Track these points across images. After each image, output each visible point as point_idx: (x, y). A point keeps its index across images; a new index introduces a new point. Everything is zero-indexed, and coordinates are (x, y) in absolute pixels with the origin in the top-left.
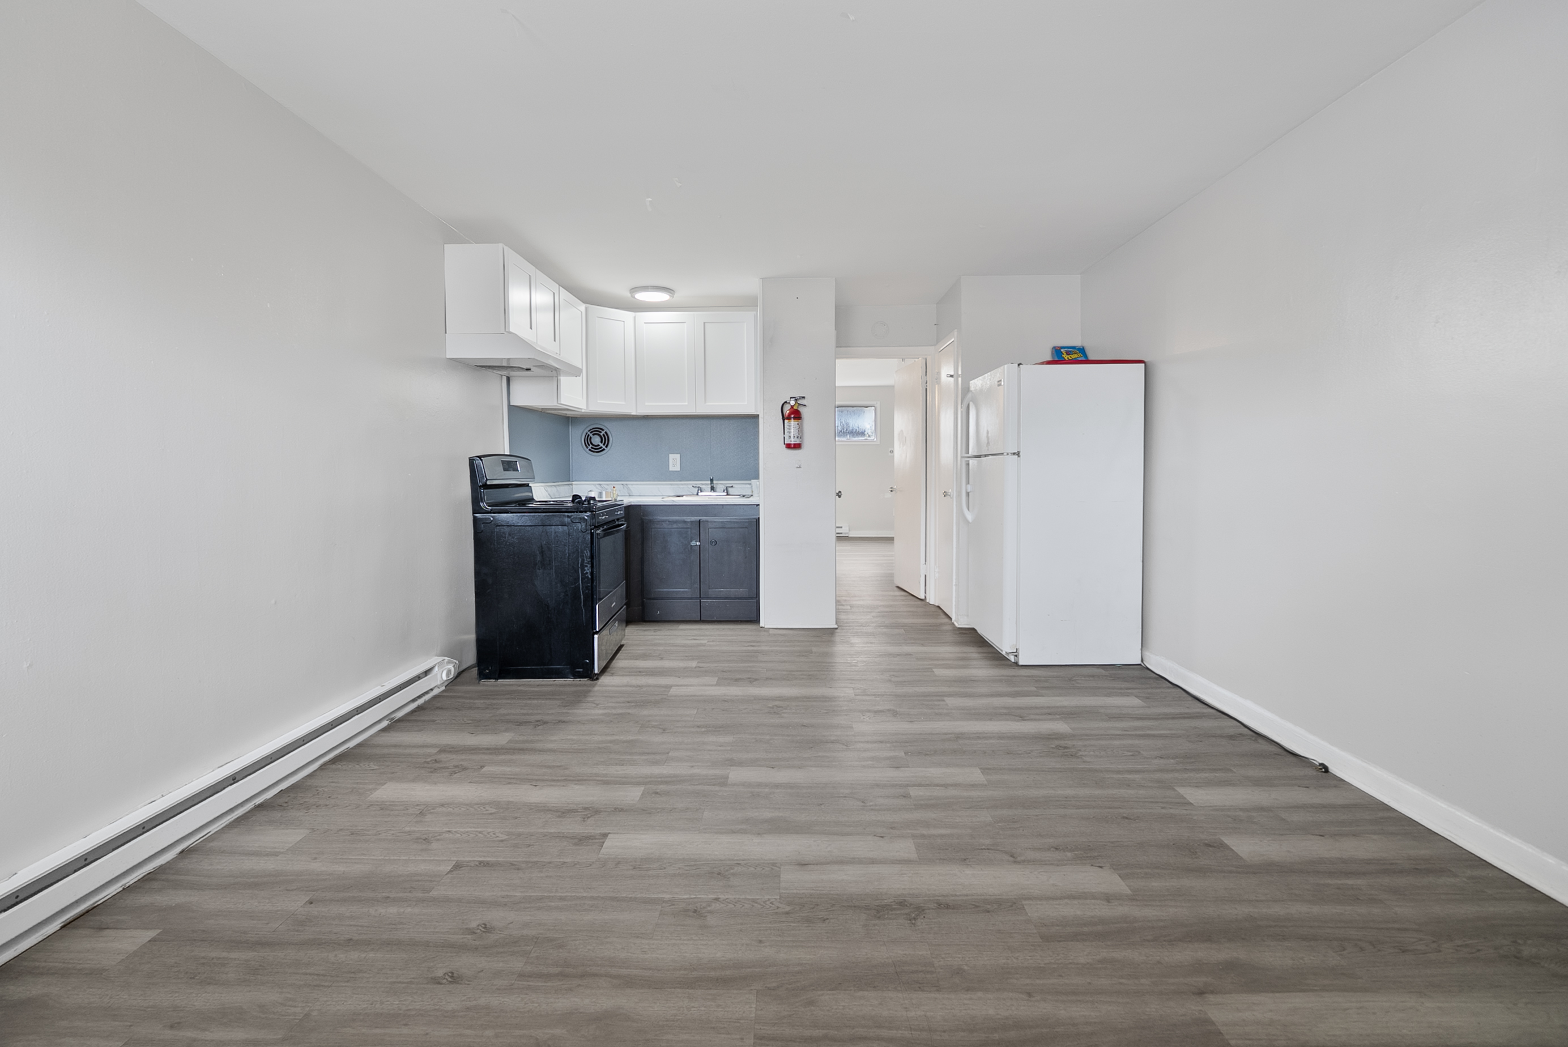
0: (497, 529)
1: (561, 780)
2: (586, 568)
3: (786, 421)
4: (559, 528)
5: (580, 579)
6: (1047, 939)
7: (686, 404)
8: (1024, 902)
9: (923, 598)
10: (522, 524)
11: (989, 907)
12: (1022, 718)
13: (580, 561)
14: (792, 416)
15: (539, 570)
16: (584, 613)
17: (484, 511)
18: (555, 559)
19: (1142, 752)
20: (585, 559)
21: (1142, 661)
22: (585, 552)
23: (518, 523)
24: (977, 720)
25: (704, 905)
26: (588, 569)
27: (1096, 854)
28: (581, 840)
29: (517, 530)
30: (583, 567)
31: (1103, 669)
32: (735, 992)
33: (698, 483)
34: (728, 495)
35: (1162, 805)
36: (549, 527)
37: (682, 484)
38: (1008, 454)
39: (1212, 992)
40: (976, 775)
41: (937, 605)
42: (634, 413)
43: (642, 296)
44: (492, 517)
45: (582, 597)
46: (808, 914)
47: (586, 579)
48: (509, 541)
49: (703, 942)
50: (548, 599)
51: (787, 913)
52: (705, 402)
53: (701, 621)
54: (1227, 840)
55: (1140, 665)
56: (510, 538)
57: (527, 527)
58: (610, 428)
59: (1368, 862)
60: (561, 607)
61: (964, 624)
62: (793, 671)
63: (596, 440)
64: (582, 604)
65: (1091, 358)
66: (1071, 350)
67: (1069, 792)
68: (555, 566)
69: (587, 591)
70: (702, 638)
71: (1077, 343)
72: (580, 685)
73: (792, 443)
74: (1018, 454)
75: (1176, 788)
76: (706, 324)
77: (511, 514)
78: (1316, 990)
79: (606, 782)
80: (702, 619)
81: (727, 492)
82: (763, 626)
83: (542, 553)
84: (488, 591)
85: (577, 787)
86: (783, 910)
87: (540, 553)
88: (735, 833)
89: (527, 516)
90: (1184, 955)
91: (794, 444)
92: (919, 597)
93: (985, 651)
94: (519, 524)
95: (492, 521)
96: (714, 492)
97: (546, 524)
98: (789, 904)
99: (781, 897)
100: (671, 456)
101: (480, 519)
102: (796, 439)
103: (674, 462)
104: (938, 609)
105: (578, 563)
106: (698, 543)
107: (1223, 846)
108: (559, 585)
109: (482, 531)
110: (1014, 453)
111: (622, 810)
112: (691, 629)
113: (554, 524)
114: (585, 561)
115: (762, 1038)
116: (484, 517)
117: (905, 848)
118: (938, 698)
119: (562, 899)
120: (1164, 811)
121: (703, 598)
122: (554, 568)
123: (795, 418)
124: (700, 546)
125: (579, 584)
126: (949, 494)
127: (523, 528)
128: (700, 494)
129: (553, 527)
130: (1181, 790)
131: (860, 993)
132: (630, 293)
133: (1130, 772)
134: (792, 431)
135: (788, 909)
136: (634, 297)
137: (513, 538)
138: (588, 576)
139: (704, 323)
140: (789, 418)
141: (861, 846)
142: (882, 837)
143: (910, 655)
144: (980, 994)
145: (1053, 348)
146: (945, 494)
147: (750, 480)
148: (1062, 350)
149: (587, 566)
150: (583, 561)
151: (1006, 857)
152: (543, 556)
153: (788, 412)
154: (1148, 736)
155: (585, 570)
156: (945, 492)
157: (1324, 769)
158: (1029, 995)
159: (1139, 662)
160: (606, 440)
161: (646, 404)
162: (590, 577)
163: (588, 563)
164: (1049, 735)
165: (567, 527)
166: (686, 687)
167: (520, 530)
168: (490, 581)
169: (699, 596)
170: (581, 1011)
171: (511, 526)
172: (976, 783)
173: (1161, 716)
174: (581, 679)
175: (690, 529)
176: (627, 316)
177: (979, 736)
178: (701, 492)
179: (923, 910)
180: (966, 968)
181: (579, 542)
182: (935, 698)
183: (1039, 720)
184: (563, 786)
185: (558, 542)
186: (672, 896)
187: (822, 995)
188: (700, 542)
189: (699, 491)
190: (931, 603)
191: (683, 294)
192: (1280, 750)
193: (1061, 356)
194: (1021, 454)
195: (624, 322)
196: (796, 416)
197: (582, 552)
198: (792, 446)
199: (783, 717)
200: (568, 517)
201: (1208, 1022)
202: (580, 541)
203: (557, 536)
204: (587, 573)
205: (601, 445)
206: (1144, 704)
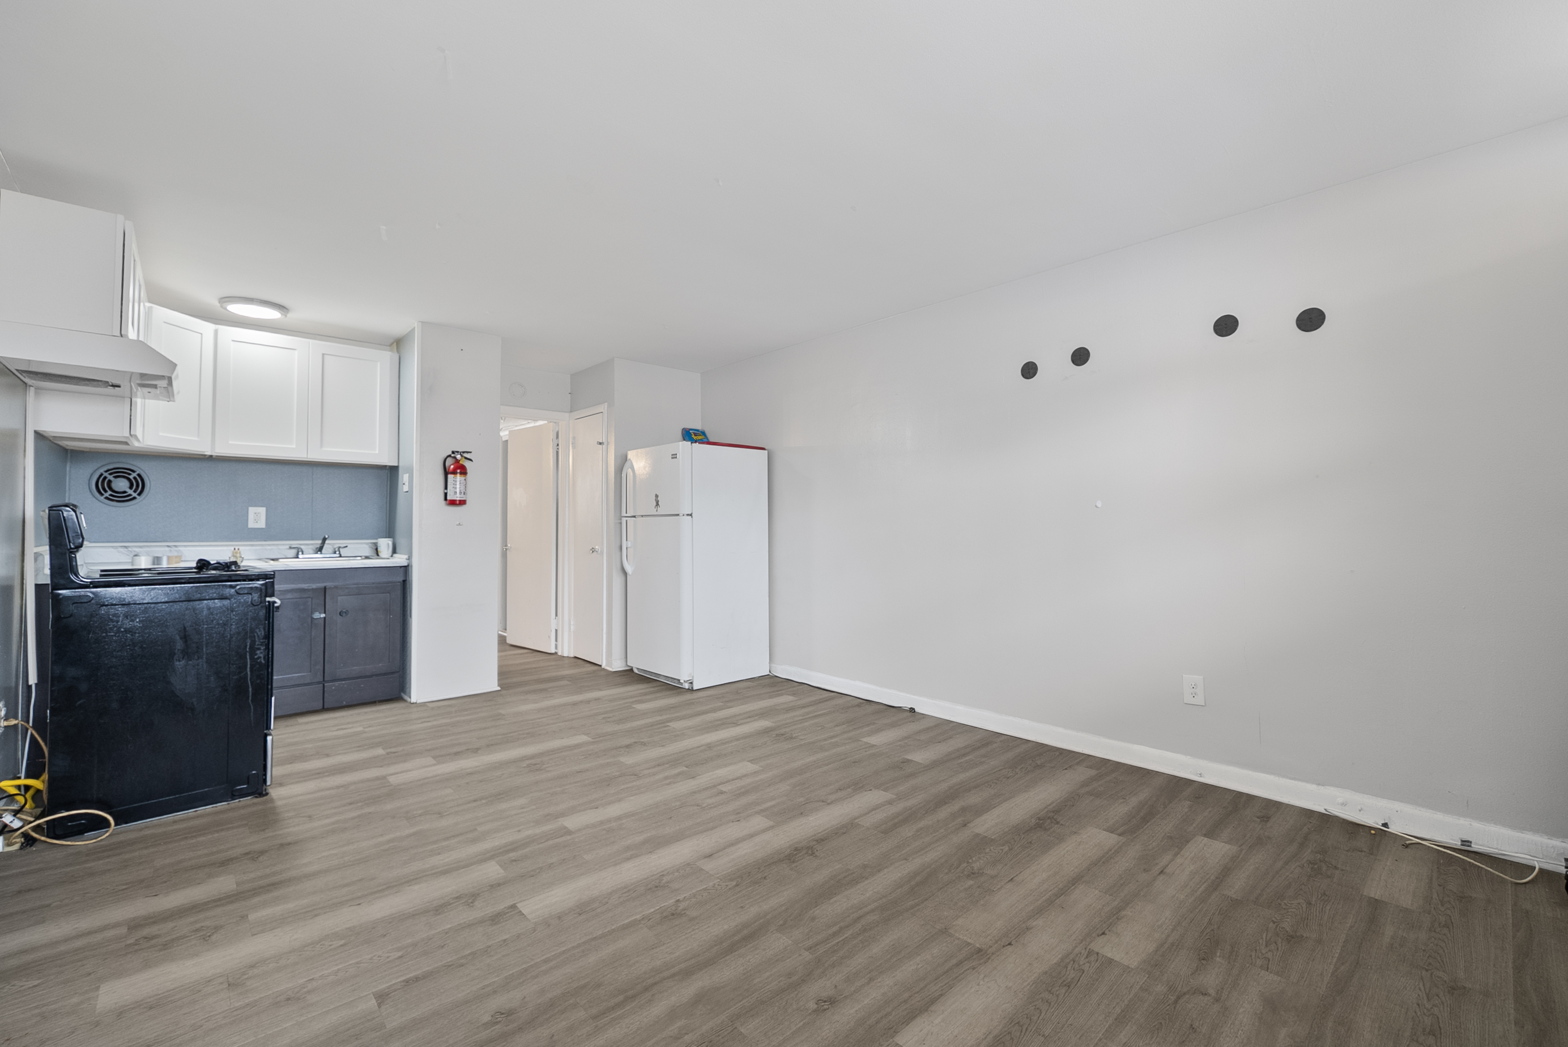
0: (103, 611)
1: (384, 889)
2: (258, 652)
3: (450, 477)
4: (214, 603)
5: (249, 666)
6: (886, 832)
7: (294, 446)
8: (856, 821)
9: (553, 651)
10: (150, 601)
11: (842, 831)
12: (736, 724)
13: (248, 644)
14: (458, 471)
15: (179, 661)
16: (252, 710)
17: (77, 586)
18: (207, 644)
19: (825, 726)
20: (257, 639)
21: (770, 672)
22: (257, 630)
23: (144, 599)
24: (708, 732)
25: (673, 908)
26: (261, 653)
27: (861, 785)
28: (496, 919)
29: (140, 609)
30: (253, 650)
31: (750, 681)
32: (764, 937)
33: (295, 543)
34: (341, 556)
35: (865, 750)
36: (197, 602)
37: (269, 545)
38: (684, 515)
39: (968, 823)
40: (751, 767)
41: (572, 656)
42: (208, 453)
43: (237, 309)
44: (92, 592)
45: (250, 690)
46: (751, 880)
47: (258, 666)
48: (125, 626)
49: (705, 927)
50: (194, 700)
51: (737, 885)
52: (321, 446)
53: (324, 709)
54: (909, 757)
55: (768, 675)
56: (126, 622)
57: (160, 605)
58: (148, 471)
59: (966, 747)
60: (215, 708)
61: (618, 668)
62: (506, 734)
63: (121, 485)
64: (250, 698)
65: (711, 440)
66: (697, 433)
67: (811, 759)
68: (207, 654)
69: (258, 681)
70: (350, 726)
71: (699, 427)
72: (244, 807)
73: (458, 499)
74: (691, 515)
75: (862, 739)
76: (325, 356)
77: (130, 588)
78: (997, 806)
79: (445, 872)
80: (325, 707)
81: (340, 554)
82: (415, 701)
83: (185, 638)
84: (79, 703)
85: (416, 887)
86: (732, 886)
87: (181, 638)
88: (630, 859)
89: (161, 589)
90: (944, 813)
91: (460, 501)
92: (549, 652)
93: (655, 685)
94: (145, 602)
95: (93, 599)
96: (321, 553)
97: (194, 598)
98: (731, 880)
99: (721, 880)
100: (252, 510)
101: (67, 598)
102: (462, 495)
103: (257, 517)
104: (576, 660)
105: (246, 646)
106: (323, 615)
107: (908, 761)
108: (212, 679)
109: (71, 616)
110: (688, 515)
111: (499, 885)
112: (320, 721)
113: (207, 597)
114: (257, 643)
115: (811, 948)
116: (76, 594)
117: (758, 822)
118: (662, 725)
119: (546, 961)
120: (867, 753)
121: (328, 682)
122: (204, 656)
123: (461, 473)
124: (325, 618)
125: (247, 673)
126: (597, 550)
127: (153, 605)
128: (300, 556)
129: (205, 602)
130: (865, 740)
131: (832, 901)
132: (219, 302)
133: (832, 737)
134: (458, 486)
135: (734, 883)
136: (226, 309)
137: (132, 621)
138: (261, 662)
139: (323, 354)
140: (454, 473)
141: (733, 831)
142: (739, 821)
143: (599, 699)
144: (886, 870)
145: (683, 429)
146: (593, 550)
147: (377, 539)
148: (691, 431)
149: (259, 649)
150: (253, 642)
151: (821, 804)
152: (186, 642)
153: (452, 467)
154: (816, 716)
155: (256, 654)
156: (593, 548)
157: (912, 710)
158: (906, 859)
159: (768, 673)
160: (139, 485)
161: (230, 442)
162: (263, 662)
163: (261, 645)
164: (764, 730)
165: (229, 601)
166: (405, 773)
167: (146, 608)
168: (84, 687)
169: (322, 680)
170: (678, 1005)
171: (129, 604)
172: (756, 770)
173: (813, 703)
174: (241, 799)
175: (310, 599)
176: (208, 328)
177: (723, 742)
178: (303, 554)
179: (812, 847)
180: (866, 863)
181: (247, 619)
182: (660, 726)
183: (748, 722)
184: (396, 892)
185: (212, 621)
186: (641, 915)
187: (814, 912)
188: (325, 613)
189: (300, 553)
190: (565, 655)
191: (303, 313)
192: (885, 707)
193: (690, 435)
194: (693, 515)
195: (201, 334)
196: (462, 471)
197: (252, 631)
198: (458, 502)
199: (549, 771)
200: (231, 587)
201: (978, 835)
202: (249, 617)
203: (212, 614)
204: (260, 657)
205: (130, 492)
206: (796, 699)
